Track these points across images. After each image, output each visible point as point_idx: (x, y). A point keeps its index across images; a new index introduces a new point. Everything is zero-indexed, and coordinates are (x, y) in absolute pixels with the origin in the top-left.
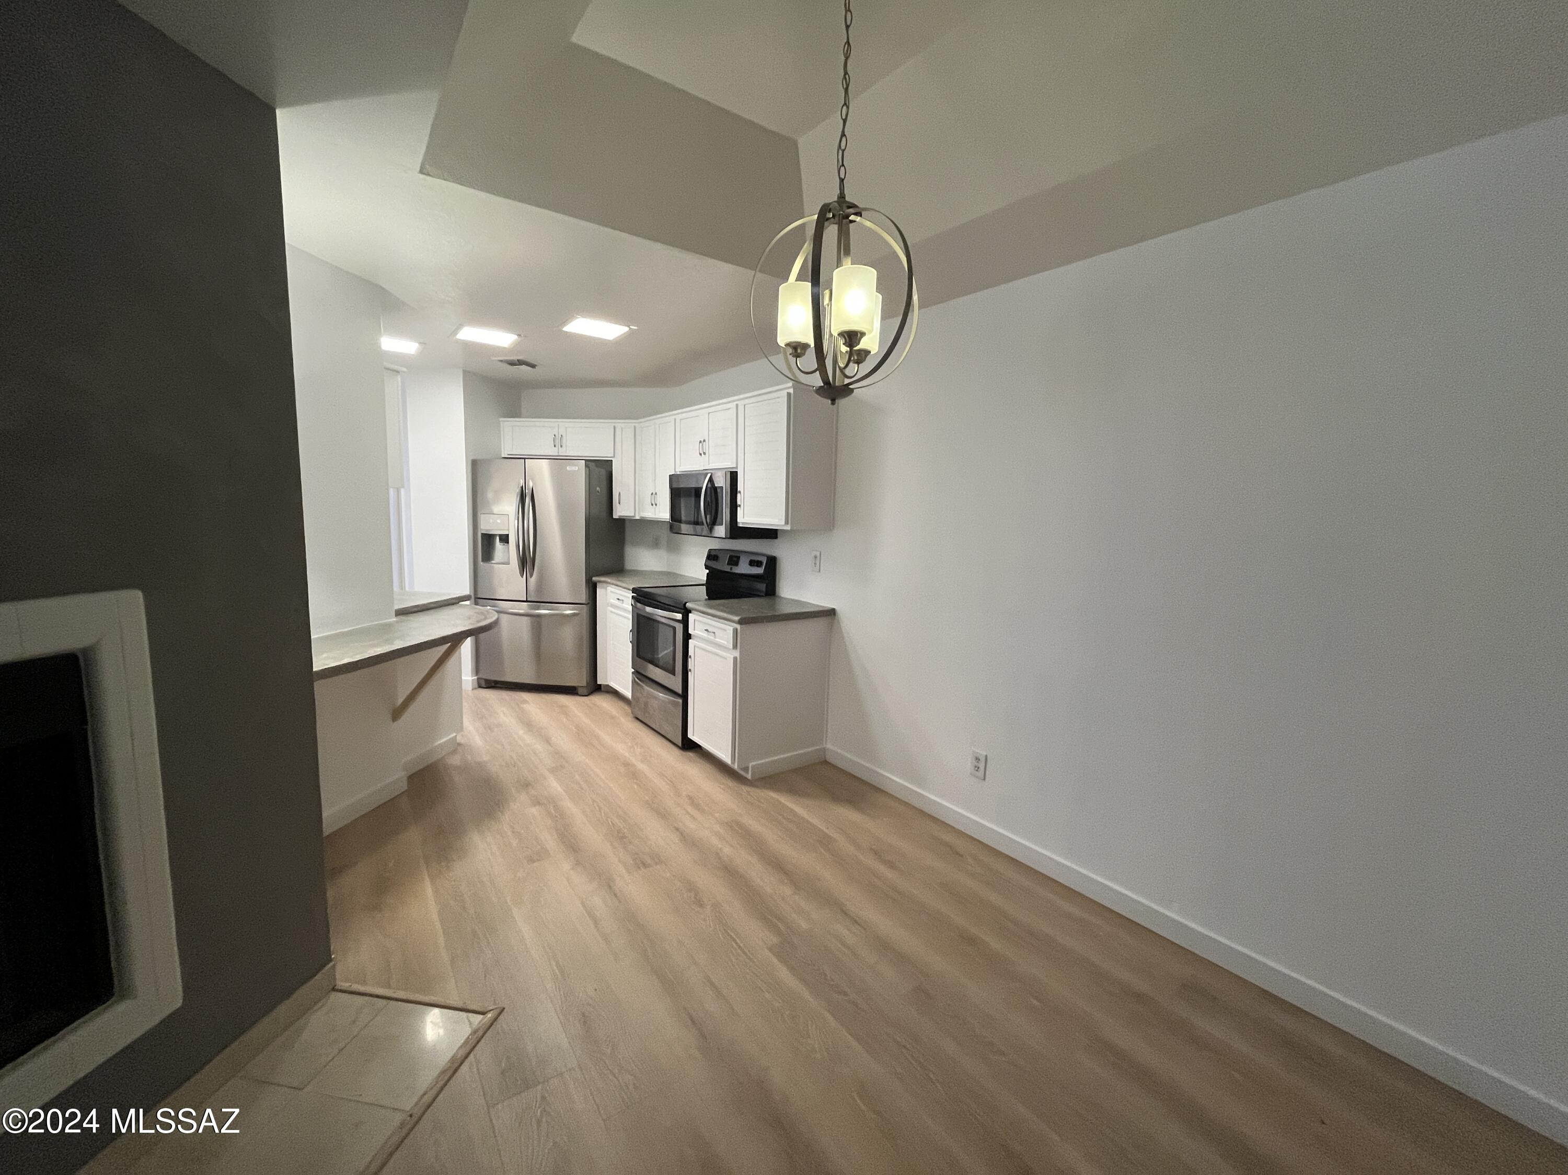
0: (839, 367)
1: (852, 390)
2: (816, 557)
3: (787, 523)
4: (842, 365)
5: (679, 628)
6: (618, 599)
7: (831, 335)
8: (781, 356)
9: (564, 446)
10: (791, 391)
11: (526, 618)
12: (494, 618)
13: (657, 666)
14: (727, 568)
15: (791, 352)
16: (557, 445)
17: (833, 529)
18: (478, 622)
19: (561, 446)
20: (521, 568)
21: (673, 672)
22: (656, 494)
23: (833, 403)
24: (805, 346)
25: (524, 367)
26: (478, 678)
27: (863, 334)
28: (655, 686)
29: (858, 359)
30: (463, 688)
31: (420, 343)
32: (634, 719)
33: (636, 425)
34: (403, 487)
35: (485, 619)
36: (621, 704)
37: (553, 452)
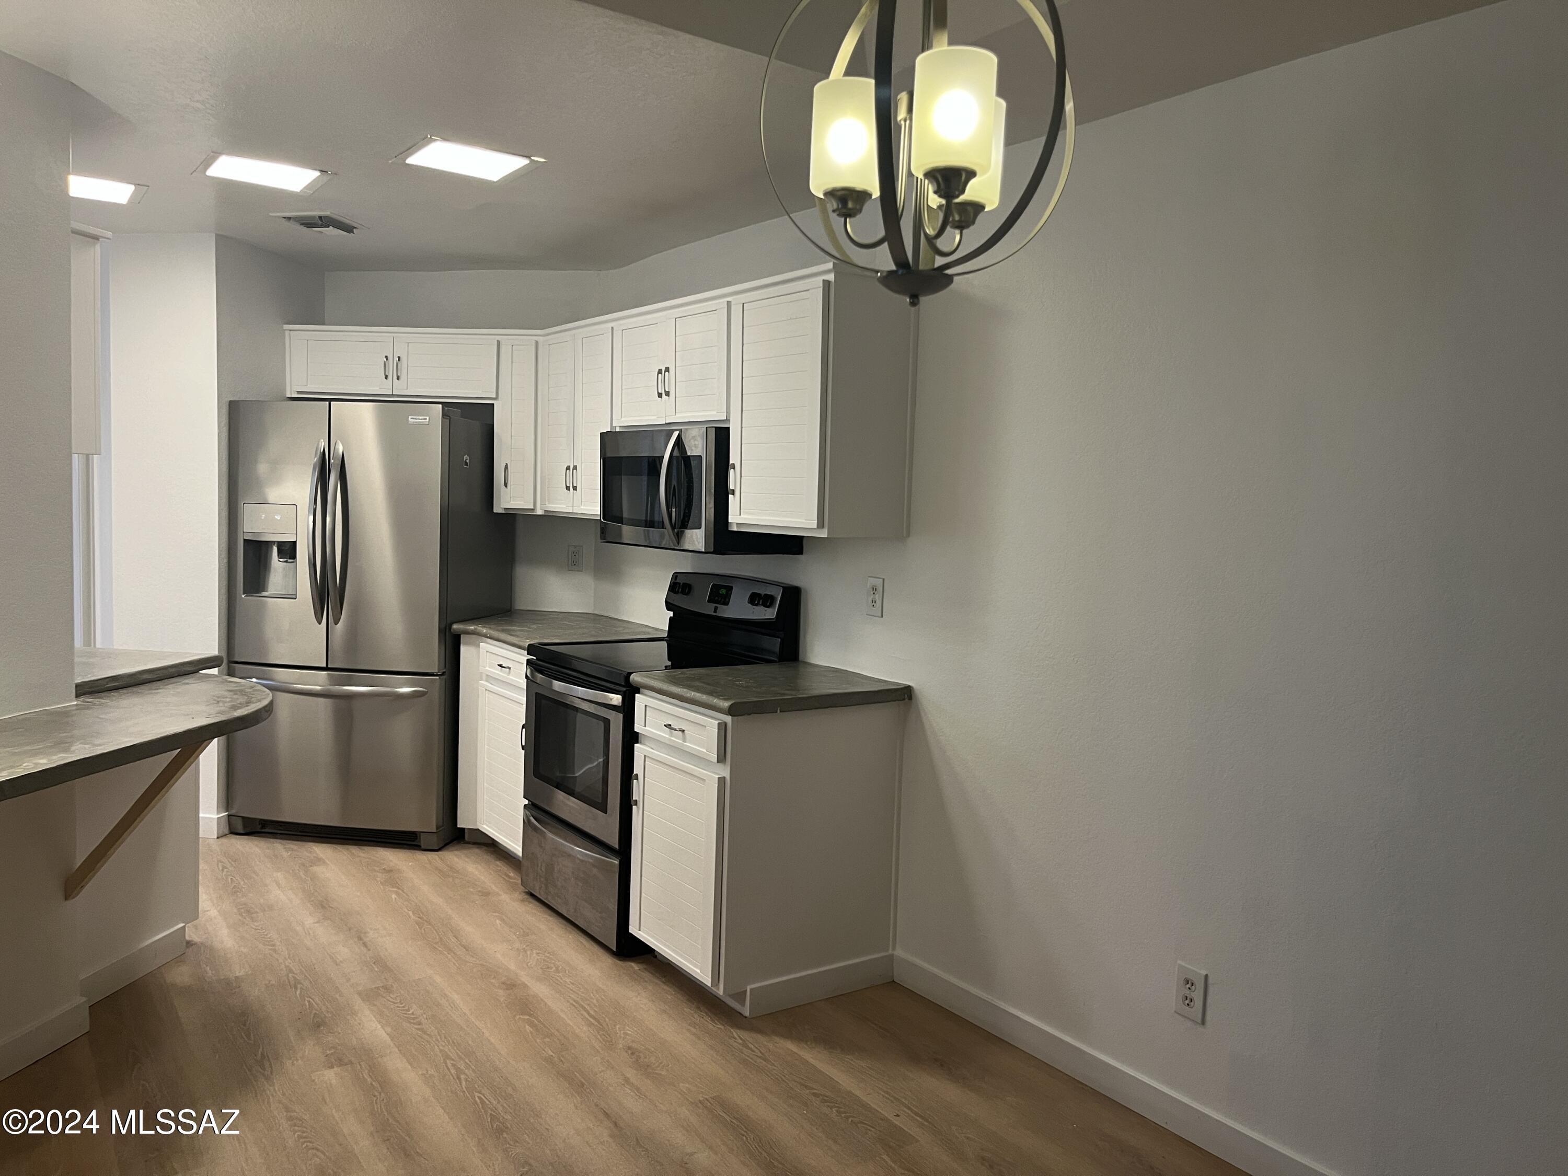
0: (926, 234)
1: (950, 279)
2: (874, 589)
3: (821, 525)
4: (930, 231)
5: (617, 720)
6: (500, 666)
7: (910, 174)
8: (815, 211)
9: (403, 378)
10: (831, 277)
11: (321, 700)
12: (265, 702)
13: (571, 793)
14: (708, 609)
15: (835, 206)
16: (390, 377)
17: (908, 535)
18: (234, 708)
19: (398, 378)
20: (318, 606)
21: (603, 807)
22: (575, 468)
23: (914, 303)
24: (862, 196)
25: (331, 231)
26: (229, 816)
27: (971, 174)
28: (570, 834)
29: (959, 221)
30: (201, 835)
31: (135, 185)
32: (526, 896)
33: (540, 339)
34: (98, 453)
35: (248, 703)
36: (501, 865)
37: (383, 388)
